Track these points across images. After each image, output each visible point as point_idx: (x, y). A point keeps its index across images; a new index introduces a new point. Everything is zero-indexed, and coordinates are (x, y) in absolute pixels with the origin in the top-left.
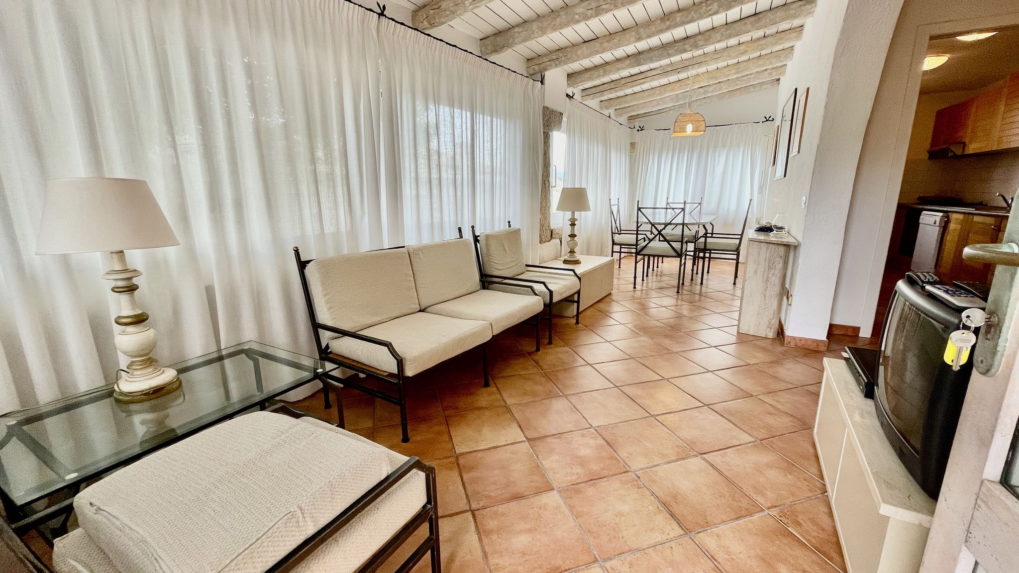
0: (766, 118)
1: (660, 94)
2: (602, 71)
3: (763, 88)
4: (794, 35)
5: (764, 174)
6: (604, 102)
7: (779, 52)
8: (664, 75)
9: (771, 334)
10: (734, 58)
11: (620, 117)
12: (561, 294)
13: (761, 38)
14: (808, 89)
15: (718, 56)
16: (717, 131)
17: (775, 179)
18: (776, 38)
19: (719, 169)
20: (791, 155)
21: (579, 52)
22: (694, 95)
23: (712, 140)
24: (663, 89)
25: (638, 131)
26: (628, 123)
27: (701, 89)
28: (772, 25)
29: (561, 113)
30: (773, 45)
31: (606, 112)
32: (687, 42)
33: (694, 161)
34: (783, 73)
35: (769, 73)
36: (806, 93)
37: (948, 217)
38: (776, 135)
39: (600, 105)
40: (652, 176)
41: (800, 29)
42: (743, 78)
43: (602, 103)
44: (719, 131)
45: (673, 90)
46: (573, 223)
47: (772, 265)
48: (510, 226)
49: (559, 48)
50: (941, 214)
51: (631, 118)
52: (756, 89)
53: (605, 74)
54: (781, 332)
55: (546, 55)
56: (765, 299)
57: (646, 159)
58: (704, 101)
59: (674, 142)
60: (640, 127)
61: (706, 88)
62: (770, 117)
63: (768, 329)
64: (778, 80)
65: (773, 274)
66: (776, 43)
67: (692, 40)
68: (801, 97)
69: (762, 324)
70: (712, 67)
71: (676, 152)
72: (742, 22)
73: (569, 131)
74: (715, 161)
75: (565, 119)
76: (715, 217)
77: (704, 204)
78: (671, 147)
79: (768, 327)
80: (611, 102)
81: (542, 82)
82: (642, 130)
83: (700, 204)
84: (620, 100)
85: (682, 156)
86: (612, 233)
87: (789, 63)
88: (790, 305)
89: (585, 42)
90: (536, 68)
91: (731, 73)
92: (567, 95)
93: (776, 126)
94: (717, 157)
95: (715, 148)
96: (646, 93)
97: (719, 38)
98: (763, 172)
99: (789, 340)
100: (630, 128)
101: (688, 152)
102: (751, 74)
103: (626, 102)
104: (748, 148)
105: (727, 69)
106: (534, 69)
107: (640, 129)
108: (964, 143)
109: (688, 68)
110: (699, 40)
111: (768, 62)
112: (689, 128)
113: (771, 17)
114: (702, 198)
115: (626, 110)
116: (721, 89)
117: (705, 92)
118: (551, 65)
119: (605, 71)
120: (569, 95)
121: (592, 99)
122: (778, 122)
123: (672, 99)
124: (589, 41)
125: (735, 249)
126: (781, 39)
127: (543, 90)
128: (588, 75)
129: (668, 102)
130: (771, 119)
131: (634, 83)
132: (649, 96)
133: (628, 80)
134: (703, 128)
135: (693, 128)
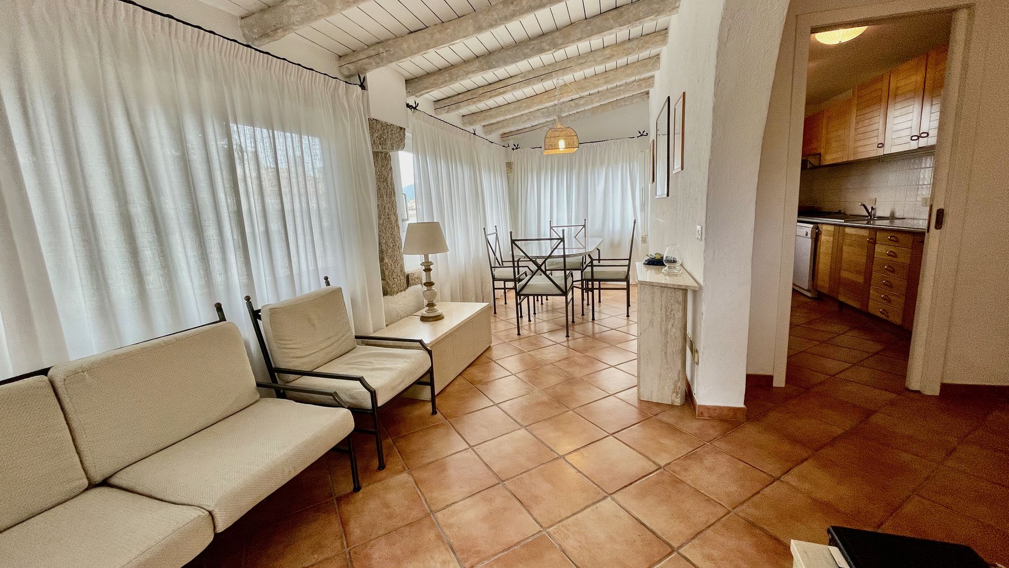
0: (640, 132)
1: (528, 107)
2: (447, 75)
3: (634, 101)
4: (659, 38)
5: (644, 190)
6: (467, 117)
7: (646, 61)
8: (526, 83)
9: (678, 401)
10: (600, 64)
11: (490, 134)
12: (393, 388)
13: (625, 41)
14: (684, 94)
15: (583, 61)
16: (594, 147)
17: (656, 197)
18: (642, 41)
19: (600, 188)
20: (672, 172)
21: (405, 46)
22: (565, 108)
23: (589, 157)
24: (529, 100)
25: (513, 149)
26: (502, 141)
27: (571, 102)
28: (636, 20)
29: (401, 128)
30: (639, 50)
31: (470, 129)
32: (544, 39)
33: (574, 178)
34: (651, 85)
35: (638, 85)
36: (682, 98)
37: (817, 228)
38: (652, 149)
39: (463, 120)
40: (532, 198)
41: (664, 32)
42: (614, 90)
43: (464, 118)
44: (595, 148)
45: (541, 102)
46: (427, 268)
47: (670, 313)
48: (328, 284)
49: (379, 41)
50: (812, 226)
51: (504, 136)
52: (627, 103)
53: (453, 79)
54: (689, 396)
55: (363, 50)
56: (666, 356)
57: (524, 178)
58: (577, 116)
59: (551, 161)
60: (515, 145)
61: (577, 101)
62: (644, 132)
63: (675, 395)
64: (648, 93)
65: (673, 325)
66: (642, 47)
67: (550, 37)
68: (676, 105)
69: (666, 388)
70: (579, 75)
71: (554, 172)
72: (604, 17)
73: (415, 150)
74: (594, 178)
75: (408, 134)
76: (601, 240)
77: (588, 226)
78: (550, 165)
79: (673, 392)
80: (475, 117)
81: (363, 87)
82: (517, 148)
83: (584, 226)
84: (484, 114)
85: (561, 176)
86: (491, 268)
87: (657, 73)
88: (698, 364)
89: (412, 32)
90: (351, 67)
91: (600, 82)
92: (408, 106)
93: (651, 141)
94: (597, 177)
95: (594, 165)
96: (513, 106)
97: (580, 36)
98: (643, 188)
99: (701, 410)
100: (504, 146)
101: (567, 171)
102: (621, 86)
103: (491, 117)
104: (626, 165)
105: (595, 79)
106: (349, 69)
107: (515, 148)
108: (820, 154)
109: (552, 75)
110: (557, 37)
111: (636, 71)
112: (562, 144)
113: (634, 11)
114: (585, 220)
115: (495, 126)
116: (592, 102)
117: (577, 106)
118: (370, 64)
119: (451, 75)
120: (411, 106)
121: (448, 112)
122: (652, 136)
123: (543, 113)
124: (415, 32)
125: (624, 277)
126: (647, 42)
127: (365, 97)
128: (431, 80)
129: (539, 116)
130: (645, 134)
131: (494, 93)
132: (515, 110)
133: (486, 89)
134: (576, 144)
135: (566, 145)
